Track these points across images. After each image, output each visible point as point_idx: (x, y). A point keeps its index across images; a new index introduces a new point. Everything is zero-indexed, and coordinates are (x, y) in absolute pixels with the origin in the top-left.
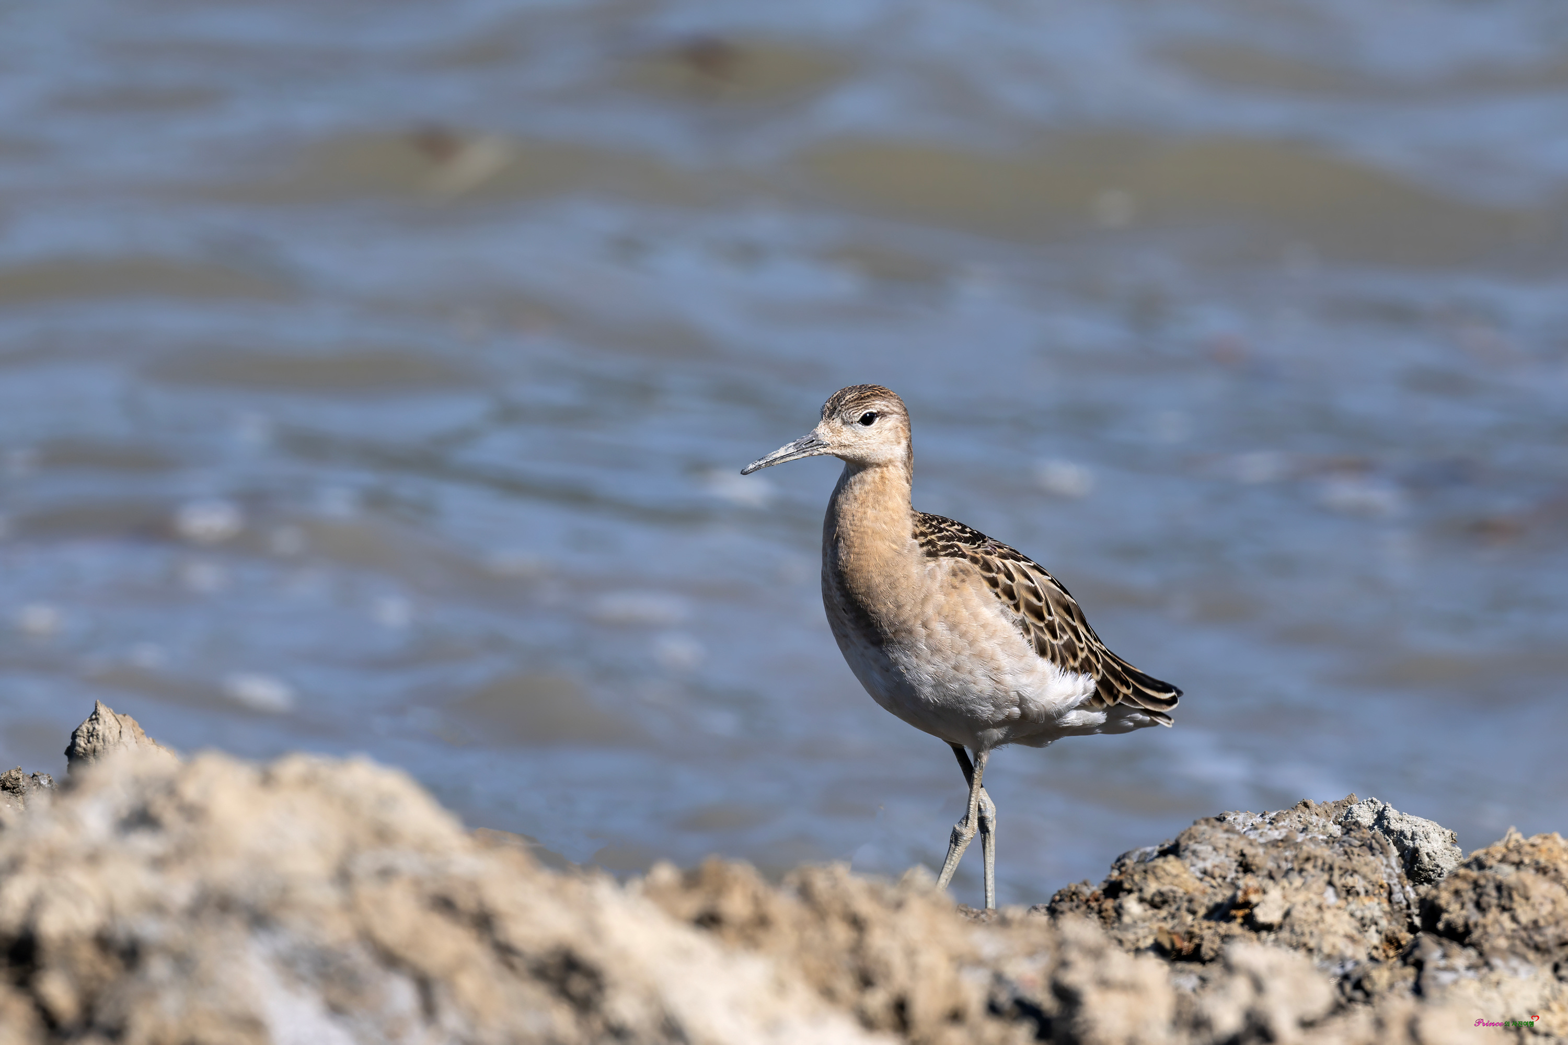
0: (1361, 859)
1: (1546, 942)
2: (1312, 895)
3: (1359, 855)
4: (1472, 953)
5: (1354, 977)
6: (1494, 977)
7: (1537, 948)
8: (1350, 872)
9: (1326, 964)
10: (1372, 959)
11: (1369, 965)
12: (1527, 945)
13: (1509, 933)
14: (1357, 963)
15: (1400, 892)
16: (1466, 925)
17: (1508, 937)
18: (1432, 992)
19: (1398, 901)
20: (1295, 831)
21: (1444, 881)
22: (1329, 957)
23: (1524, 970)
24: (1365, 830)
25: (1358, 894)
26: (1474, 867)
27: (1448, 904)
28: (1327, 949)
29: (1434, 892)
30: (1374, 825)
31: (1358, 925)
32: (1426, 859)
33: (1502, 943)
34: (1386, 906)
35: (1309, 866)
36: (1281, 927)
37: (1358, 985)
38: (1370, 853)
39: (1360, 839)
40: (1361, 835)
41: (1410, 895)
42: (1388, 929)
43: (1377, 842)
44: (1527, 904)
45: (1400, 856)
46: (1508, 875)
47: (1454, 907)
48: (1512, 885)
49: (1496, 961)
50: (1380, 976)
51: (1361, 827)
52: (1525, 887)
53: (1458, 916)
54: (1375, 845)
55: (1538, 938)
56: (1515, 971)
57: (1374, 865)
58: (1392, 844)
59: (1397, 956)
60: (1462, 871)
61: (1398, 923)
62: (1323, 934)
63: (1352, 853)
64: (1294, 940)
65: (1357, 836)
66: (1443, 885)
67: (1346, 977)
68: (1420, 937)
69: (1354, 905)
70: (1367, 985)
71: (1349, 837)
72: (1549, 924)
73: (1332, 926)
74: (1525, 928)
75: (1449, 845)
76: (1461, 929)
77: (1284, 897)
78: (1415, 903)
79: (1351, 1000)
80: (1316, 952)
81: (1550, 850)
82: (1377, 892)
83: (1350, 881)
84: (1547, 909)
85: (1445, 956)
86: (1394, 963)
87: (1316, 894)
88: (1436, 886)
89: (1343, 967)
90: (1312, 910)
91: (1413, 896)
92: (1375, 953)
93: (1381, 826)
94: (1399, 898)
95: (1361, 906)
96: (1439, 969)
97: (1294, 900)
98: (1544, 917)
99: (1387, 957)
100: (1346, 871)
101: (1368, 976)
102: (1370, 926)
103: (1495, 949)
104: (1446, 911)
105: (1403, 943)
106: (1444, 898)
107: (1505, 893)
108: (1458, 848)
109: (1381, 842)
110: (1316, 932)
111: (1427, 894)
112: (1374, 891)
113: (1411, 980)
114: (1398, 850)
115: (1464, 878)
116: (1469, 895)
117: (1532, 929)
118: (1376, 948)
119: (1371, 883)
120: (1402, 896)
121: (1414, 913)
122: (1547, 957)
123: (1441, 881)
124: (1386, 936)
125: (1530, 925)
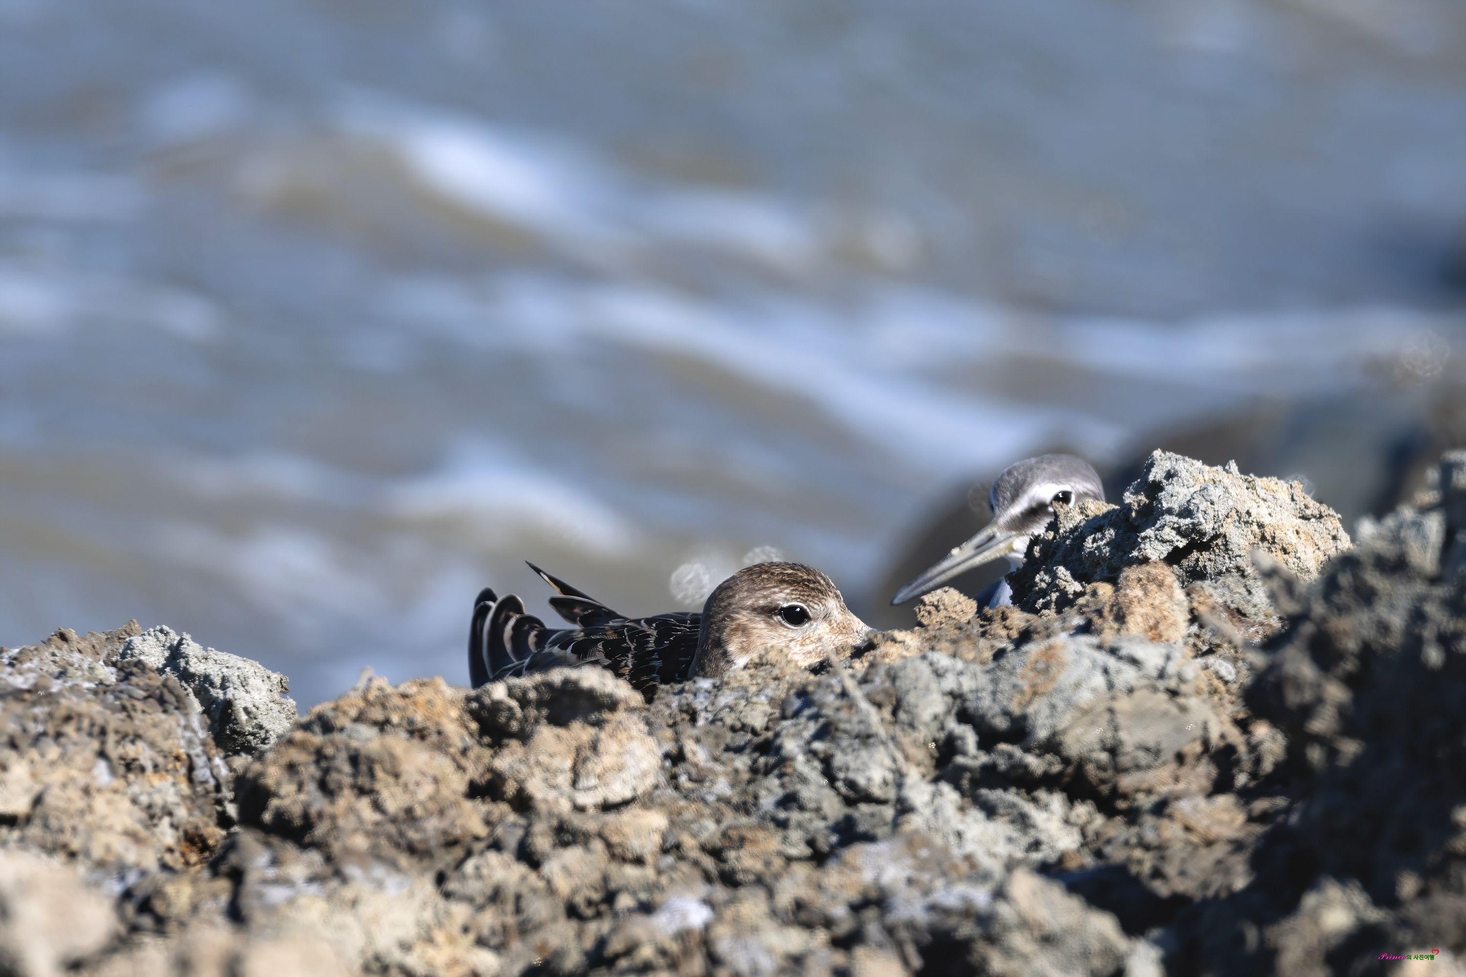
0: (148, 718)
1: (425, 841)
2: (74, 773)
3: (144, 712)
4: (315, 857)
5: (140, 894)
6: (348, 893)
7: (412, 850)
8: (131, 737)
9: (98, 875)
10: (165, 867)
11: (162, 876)
12: (397, 845)
13: (370, 827)
14: (143, 873)
15: (206, 766)
16: (306, 816)
17: (368, 834)
18: (258, 917)
19: (202, 779)
20: (48, 676)
21: (271, 749)
22: (101, 864)
23: (392, 882)
24: (152, 675)
25: (143, 769)
26: (317, 729)
27: (278, 784)
28: (97, 852)
29: (257, 767)
30: (165, 666)
31: (143, 815)
32: (243, 717)
33: (360, 842)
34: (184, 787)
35: (69, 729)
36: (28, 820)
37: (145, 907)
38: (160, 709)
39: (145, 688)
40: (148, 681)
41: (220, 772)
42: (189, 822)
43: (171, 692)
44: (397, 784)
45: (204, 712)
46: (368, 740)
47: (288, 789)
48: (374, 756)
49: (352, 870)
50: (178, 892)
51: (147, 671)
52: (393, 757)
53: (295, 802)
54: (168, 697)
55: (413, 835)
56: (380, 885)
57: (166, 726)
58: (192, 696)
59: (201, 862)
60: (299, 735)
61: (203, 812)
62: (92, 829)
63: (134, 709)
64: (49, 838)
65: (141, 683)
66: (270, 756)
67: (127, 895)
68: (236, 834)
69: (138, 786)
70: (159, 906)
71: (130, 685)
72: (430, 814)
73: (104, 818)
74: (394, 820)
75: (277, 696)
76: (298, 822)
77: (34, 775)
78: (228, 782)
79: (134, 929)
80: (81, 858)
81: (429, 702)
82: (170, 766)
83: (131, 750)
84: (426, 790)
85: (275, 862)
86: (199, 872)
87: (81, 770)
88: (260, 757)
89: (122, 878)
90: (74, 794)
91: (224, 772)
92: (168, 858)
93: (176, 669)
94: (204, 775)
95: (147, 788)
96: (265, 882)
97: (47, 779)
98: (422, 803)
99: (187, 863)
100: (125, 736)
101: (159, 893)
102: (160, 818)
103: (349, 852)
104: (275, 795)
105: (211, 842)
106: (273, 775)
107: (363, 768)
108: (291, 700)
109: (176, 692)
110: (81, 827)
111: (247, 770)
112: (166, 766)
113: (224, 899)
114: (202, 703)
115: (302, 746)
116: (310, 771)
117: (404, 821)
118: (170, 850)
119: (161, 754)
120: (207, 773)
121: (226, 798)
122: (426, 863)
123: (267, 749)
124: (186, 833)
125: (402, 815)
